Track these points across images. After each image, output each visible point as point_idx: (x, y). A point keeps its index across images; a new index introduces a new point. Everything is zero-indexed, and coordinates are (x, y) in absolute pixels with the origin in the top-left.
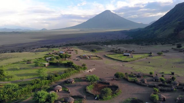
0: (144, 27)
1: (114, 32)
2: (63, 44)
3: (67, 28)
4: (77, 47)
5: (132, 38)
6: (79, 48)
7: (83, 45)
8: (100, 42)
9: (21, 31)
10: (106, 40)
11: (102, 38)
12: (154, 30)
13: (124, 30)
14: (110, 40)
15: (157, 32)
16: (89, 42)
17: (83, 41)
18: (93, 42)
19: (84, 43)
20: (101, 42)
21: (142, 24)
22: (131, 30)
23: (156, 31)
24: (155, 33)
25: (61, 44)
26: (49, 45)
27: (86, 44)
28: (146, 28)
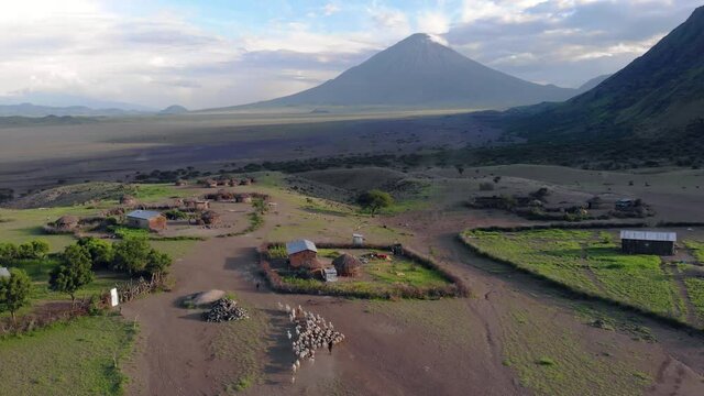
0: (564, 99)
1: (448, 116)
2: (233, 164)
3: (261, 104)
4: (284, 176)
5: (524, 141)
6: (290, 182)
7: (321, 168)
8: (393, 157)
9: (86, 115)
10: (420, 149)
11: (399, 141)
12: (615, 107)
13: (486, 112)
14: (434, 148)
15: (625, 115)
16: (347, 155)
17: (323, 153)
18: (363, 156)
19: (323, 160)
20: (398, 155)
21: (550, 86)
22: (514, 109)
23: (623, 112)
24: (616, 123)
25: (226, 166)
26: (174, 168)
27: (333, 163)
28: (575, 100)
